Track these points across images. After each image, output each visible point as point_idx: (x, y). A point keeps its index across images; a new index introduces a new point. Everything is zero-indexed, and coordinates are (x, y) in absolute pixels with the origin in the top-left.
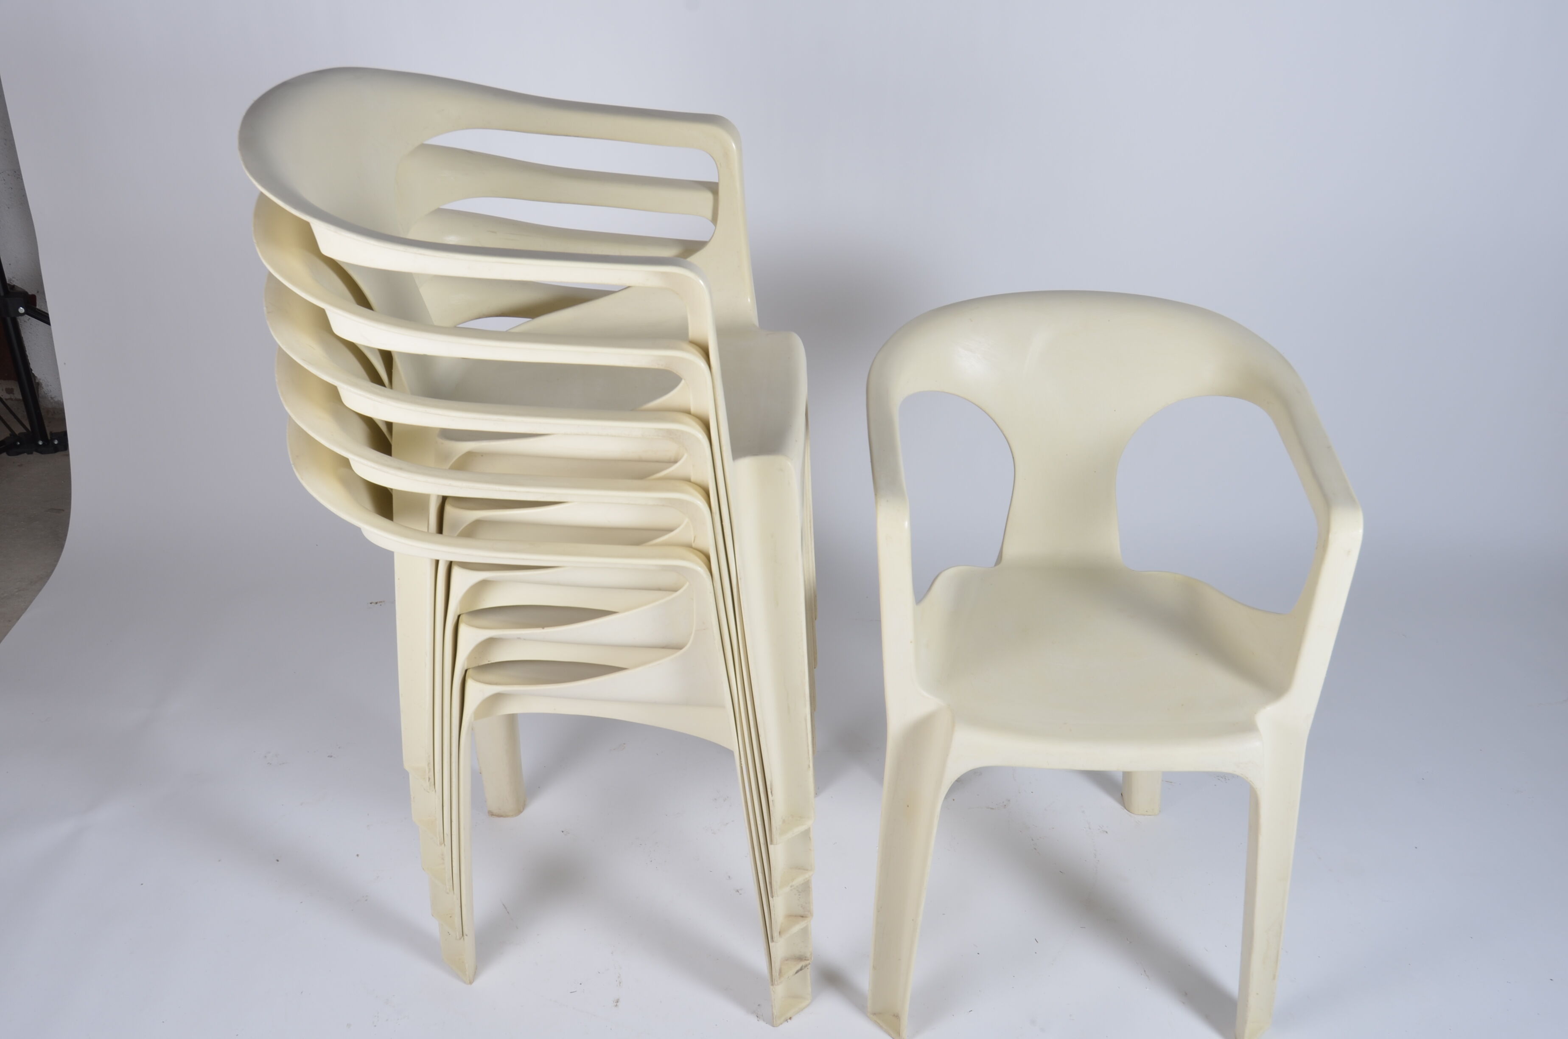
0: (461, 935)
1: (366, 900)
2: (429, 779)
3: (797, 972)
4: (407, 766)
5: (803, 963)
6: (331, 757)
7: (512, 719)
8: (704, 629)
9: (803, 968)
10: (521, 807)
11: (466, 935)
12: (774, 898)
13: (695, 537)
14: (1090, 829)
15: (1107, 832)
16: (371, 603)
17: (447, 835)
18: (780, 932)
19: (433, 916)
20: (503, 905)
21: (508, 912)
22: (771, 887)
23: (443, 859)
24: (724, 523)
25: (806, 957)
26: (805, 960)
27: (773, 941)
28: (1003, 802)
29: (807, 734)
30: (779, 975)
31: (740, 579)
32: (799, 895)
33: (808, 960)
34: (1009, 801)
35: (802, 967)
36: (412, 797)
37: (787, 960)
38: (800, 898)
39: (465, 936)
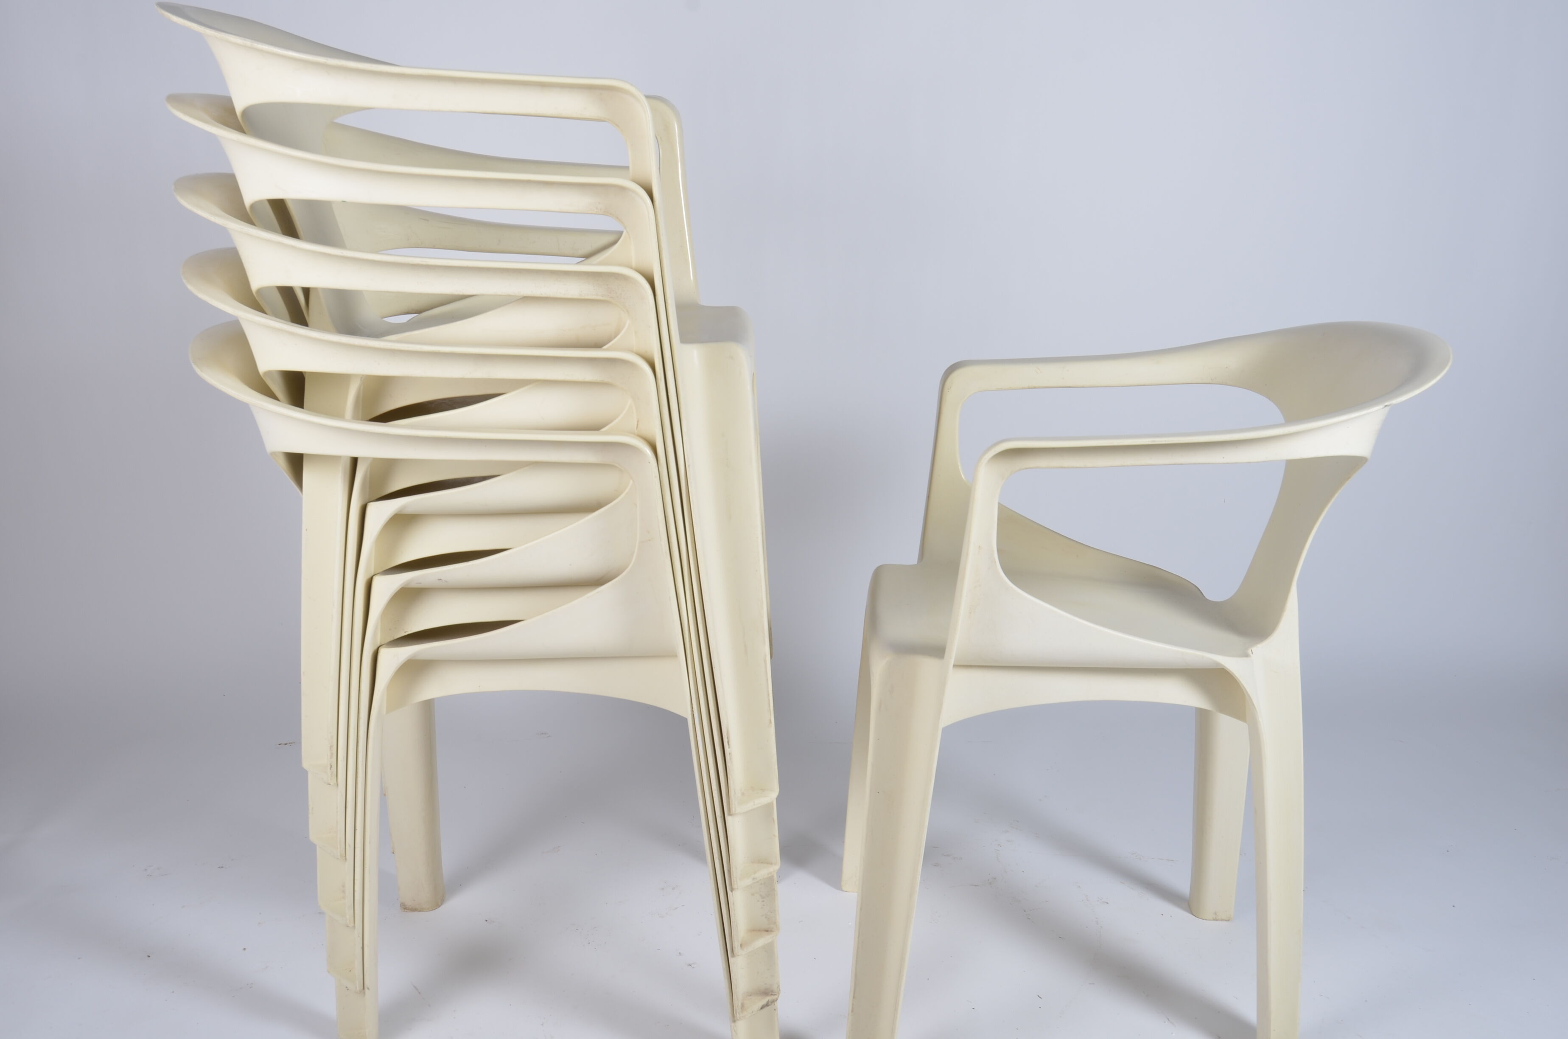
0: (362, 988)
1: (251, 987)
2: (331, 767)
3: (762, 1008)
4: (305, 765)
5: (769, 998)
6: (222, 867)
7: (428, 706)
8: (649, 540)
9: (770, 1003)
10: (438, 900)
11: (368, 989)
12: (733, 892)
13: (638, 422)
14: (1088, 900)
15: (1107, 903)
16: (280, 744)
17: (349, 846)
18: (741, 945)
19: (329, 972)
20: (414, 986)
21: (420, 993)
22: (730, 877)
23: (344, 892)
24: (670, 394)
25: (772, 991)
26: (772, 995)
27: (733, 956)
28: (988, 880)
29: (767, 680)
30: (741, 1008)
31: (689, 466)
32: (763, 901)
33: (776, 995)
34: (995, 879)
35: (768, 1002)
36: (310, 808)
37: (750, 996)
38: (764, 905)
39: (366, 990)
